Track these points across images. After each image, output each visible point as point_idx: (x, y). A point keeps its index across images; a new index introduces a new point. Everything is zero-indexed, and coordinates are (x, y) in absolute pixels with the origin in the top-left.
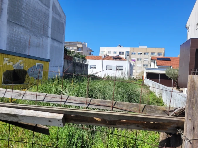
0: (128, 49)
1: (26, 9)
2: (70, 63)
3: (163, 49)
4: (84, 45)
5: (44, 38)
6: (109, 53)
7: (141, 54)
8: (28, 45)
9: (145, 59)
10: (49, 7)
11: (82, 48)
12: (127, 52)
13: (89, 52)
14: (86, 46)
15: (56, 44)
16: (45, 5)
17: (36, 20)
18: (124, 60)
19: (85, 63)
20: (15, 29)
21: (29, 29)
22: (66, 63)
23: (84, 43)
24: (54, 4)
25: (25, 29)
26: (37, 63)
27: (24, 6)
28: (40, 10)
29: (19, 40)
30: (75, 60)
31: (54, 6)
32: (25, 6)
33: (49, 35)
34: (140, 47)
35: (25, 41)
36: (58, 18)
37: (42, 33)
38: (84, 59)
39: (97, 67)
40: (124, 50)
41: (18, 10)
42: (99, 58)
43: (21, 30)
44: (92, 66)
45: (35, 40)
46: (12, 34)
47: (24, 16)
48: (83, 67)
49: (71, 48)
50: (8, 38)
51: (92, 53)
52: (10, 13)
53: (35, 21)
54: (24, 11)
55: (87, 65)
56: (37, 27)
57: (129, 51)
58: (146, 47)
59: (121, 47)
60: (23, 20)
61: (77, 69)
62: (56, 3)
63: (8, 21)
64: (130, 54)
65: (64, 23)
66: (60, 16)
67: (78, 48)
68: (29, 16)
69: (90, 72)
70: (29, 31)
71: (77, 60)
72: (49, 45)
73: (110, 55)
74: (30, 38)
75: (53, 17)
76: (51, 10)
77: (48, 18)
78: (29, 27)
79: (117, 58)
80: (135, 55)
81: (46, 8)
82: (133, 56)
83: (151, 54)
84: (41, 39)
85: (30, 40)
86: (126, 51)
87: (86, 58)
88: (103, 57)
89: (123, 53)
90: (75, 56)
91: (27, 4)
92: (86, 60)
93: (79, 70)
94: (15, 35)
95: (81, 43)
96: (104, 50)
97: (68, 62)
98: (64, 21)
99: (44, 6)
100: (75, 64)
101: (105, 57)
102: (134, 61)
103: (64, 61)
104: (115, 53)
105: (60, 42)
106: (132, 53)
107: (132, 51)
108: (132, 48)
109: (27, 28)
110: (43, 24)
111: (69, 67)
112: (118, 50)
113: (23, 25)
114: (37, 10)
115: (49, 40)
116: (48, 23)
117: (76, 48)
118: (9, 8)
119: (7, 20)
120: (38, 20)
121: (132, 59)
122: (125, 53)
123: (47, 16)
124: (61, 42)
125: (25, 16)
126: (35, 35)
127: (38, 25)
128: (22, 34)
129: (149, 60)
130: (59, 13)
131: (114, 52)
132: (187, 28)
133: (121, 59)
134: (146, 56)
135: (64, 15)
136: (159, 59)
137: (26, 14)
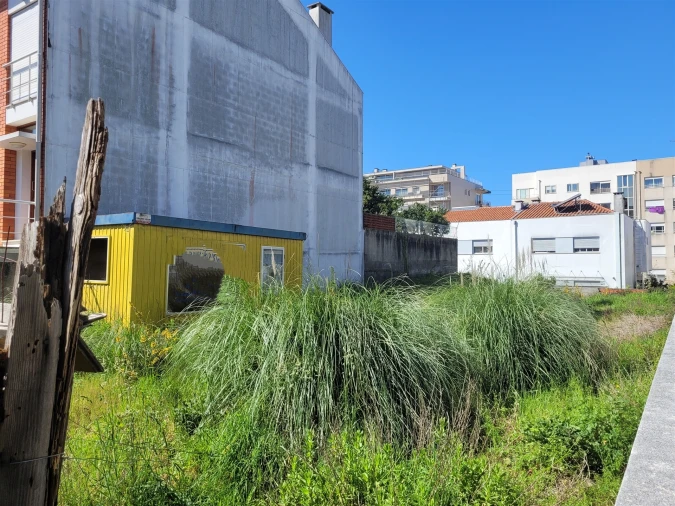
0: (628, 168)
1: (239, 94)
2: (388, 238)
5: (296, 168)
6: (550, 190)
8: (247, 196)
10: (306, 75)
11: (447, 184)
12: (622, 179)
15: (335, 183)
16: (293, 71)
17: (269, 119)
18: (601, 212)
19: (445, 236)
20: (209, 155)
21: (248, 150)
22: (373, 239)
24: (319, 60)
25: (236, 151)
26: (263, 248)
27: (232, 87)
28: (278, 88)
29: (222, 184)
30: (404, 227)
31: (322, 68)
32: (235, 84)
33: (311, 158)
35: (239, 185)
36: (335, 101)
37: (288, 155)
38: (440, 221)
39: (495, 245)
40: (609, 173)
41: (216, 100)
42: (505, 214)
43: (227, 154)
44: (477, 244)
45: (268, 179)
46: (203, 170)
47: (232, 115)
48: (438, 249)
49: (410, 191)
50: (192, 183)
52: (195, 112)
53: (265, 124)
54: (231, 101)
55: (454, 243)
56: (273, 140)
57: (630, 176)
59: (595, 163)
60: (232, 125)
61: (414, 258)
62: (326, 60)
63: (192, 136)
64: (640, 183)
65: (357, 113)
66: (343, 94)
67: (434, 186)
68: (248, 112)
70: (248, 154)
71: (415, 229)
72: (312, 189)
74: (253, 174)
75: (320, 104)
76: (312, 82)
77: (306, 107)
78: (249, 144)
79: (572, 208)
80: (660, 190)
81: (298, 78)
82: (651, 193)
84: (286, 172)
85: (252, 182)
86: (619, 177)
87: (447, 217)
88: (518, 207)
89: (606, 186)
90: (406, 214)
91: (239, 79)
92: (447, 224)
93: (421, 259)
94: (210, 172)
96: (528, 184)
97: (378, 236)
98: (356, 106)
99: (289, 74)
100: (407, 243)
101: (525, 207)
102: (661, 210)
103: (367, 234)
104: (572, 187)
105: (348, 175)
106: (648, 182)
107: (645, 174)
108: (646, 163)
109: (243, 148)
110: (288, 129)
111: (387, 254)
113: (231, 140)
114: (269, 92)
115: (313, 171)
116: (303, 124)
117: (426, 188)
118: (191, 100)
119: (188, 133)
120: (275, 120)
121: (649, 204)
122: (614, 186)
123: (299, 103)
125: (236, 115)
126: (267, 164)
127: (275, 133)
128: (230, 165)
130: (340, 86)
131: (568, 186)
133: (588, 208)
135: (355, 90)
137: (238, 108)
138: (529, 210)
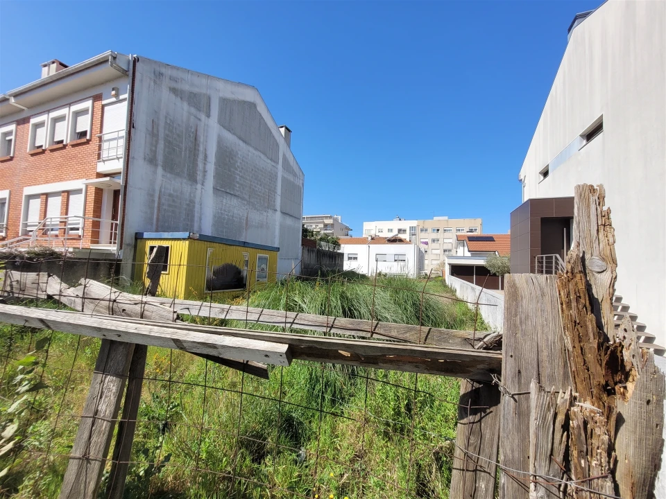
0: (414, 223)
1: (242, 168)
2: (313, 251)
3: (479, 221)
4: (336, 220)
5: (270, 212)
6: (381, 231)
7: (438, 230)
8: (244, 225)
9: (445, 241)
10: (277, 163)
11: (332, 225)
12: (411, 228)
13: (345, 231)
14: (340, 221)
15: (289, 221)
16: (271, 160)
17: (257, 184)
18: (407, 243)
19: (338, 251)
20: (224, 201)
21: (246, 200)
22: (306, 252)
23: (335, 216)
24: (284, 155)
25: (240, 200)
26: (258, 255)
27: (239, 164)
28: (263, 168)
29: (231, 218)
30: (321, 246)
31: (285, 159)
32: (240, 163)
33: (278, 207)
34: (435, 218)
35: (240, 219)
36: (291, 178)
37: (266, 205)
38: (336, 244)
39: (358, 257)
40: (406, 225)
41: (230, 171)
42: (362, 241)
43: (235, 202)
44: (350, 256)
45: (255, 217)
46: (221, 209)
47: (238, 180)
48: (335, 257)
49: (314, 226)
50: (215, 216)
51: (350, 233)
52: (217, 176)
53: (255, 187)
54: (238, 172)
55: (342, 255)
56: (259, 196)
57: (415, 227)
58: (446, 218)
59: (400, 220)
60: (238, 185)
61: (324, 262)
62: (287, 156)
63: (215, 189)
64: (418, 231)
65: (301, 186)
66: (295, 175)
67: (326, 225)
68: (246, 179)
69: (347, 266)
70: (246, 202)
71: (325, 247)
72: (278, 224)
73: (381, 235)
74: (248, 214)
75: (284, 179)
76: (280, 166)
77: (276, 179)
78: (247, 197)
79: (394, 240)
80: (427, 234)
81: (273, 164)
82: (423, 235)
83: (457, 230)
84: (265, 214)
85: (247, 218)
87: (340, 242)
88: (370, 238)
89: (405, 231)
90: (321, 239)
91: (243, 160)
92: (339, 245)
93: (327, 263)
94: (225, 211)
95: (330, 217)
96: (371, 228)
97: (308, 250)
98: (301, 182)
99: (269, 161)
100: (321, 254)
101: (372, 239)
102: (426, 243)
103: (303, 249)
104: (390, 230)
105: (295, 218)
106: (422, 230)
107: (421, 227)
108: (421, 221)
109: (243, 199)
110: (267, 191)
111: (312, 260)
112: (395, 225)
113: (237, 193)
114: (258, 169)
115: (278, 214)
116: (275, 189)
117: (322, 226)
118: (216, 169)
119: (214, 188)
120: (260, 185)
121: (422, 240)
122: (408, 231)
123: (273, 177)
124: (298, 218)
125: (240, 180)
126: (255, 209)
127: (260, 192)
128: (236, 207)
129: (453, 240)
130: (293, 170)
132: (521, 180)
133: (401, 241)
134: (447, 234)
135: (301, 174)
136: (471, 239)
137: (241, 177)
138: (375, 240)
